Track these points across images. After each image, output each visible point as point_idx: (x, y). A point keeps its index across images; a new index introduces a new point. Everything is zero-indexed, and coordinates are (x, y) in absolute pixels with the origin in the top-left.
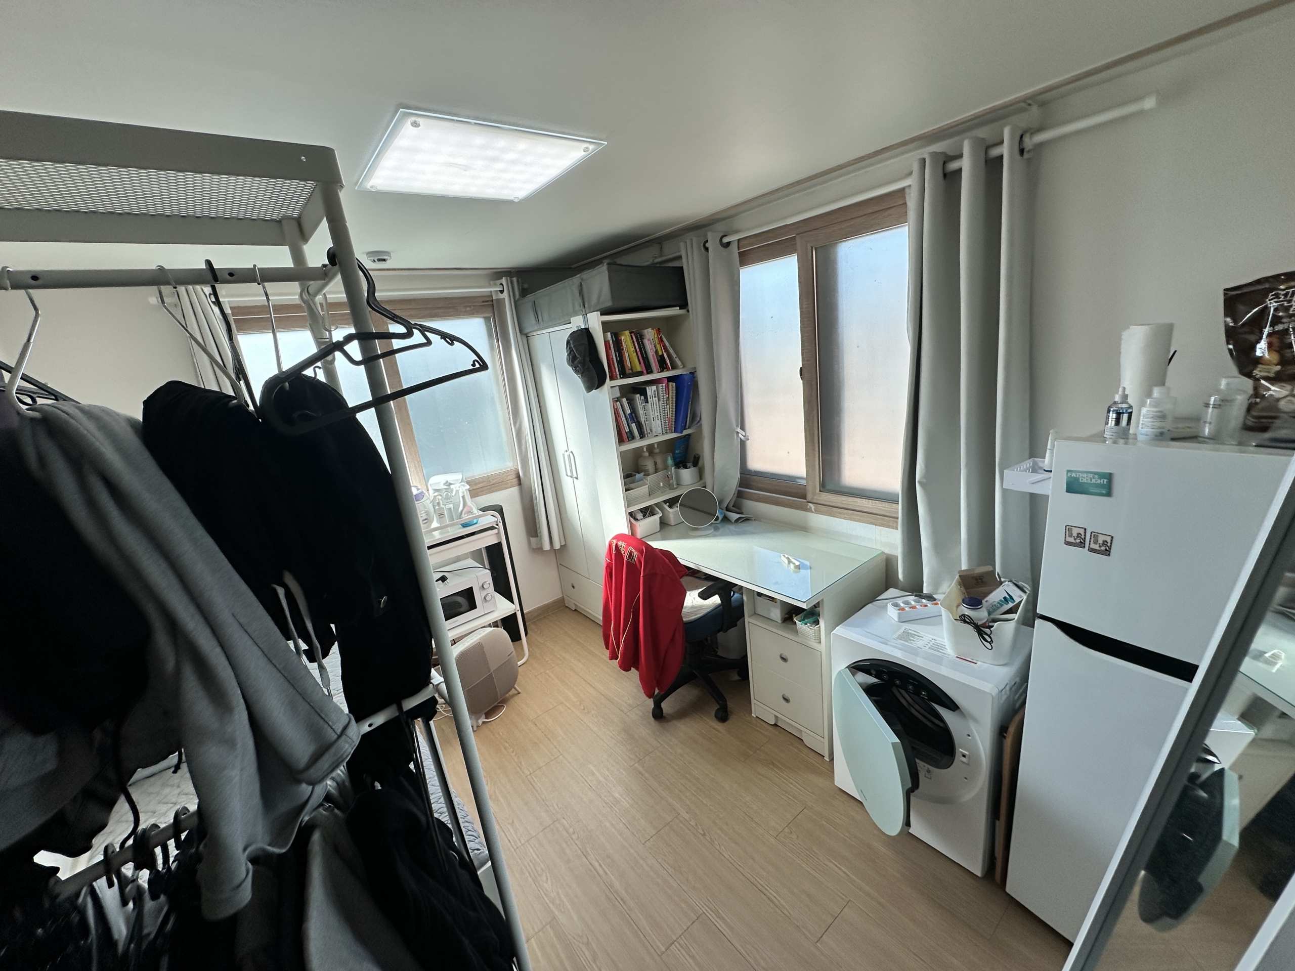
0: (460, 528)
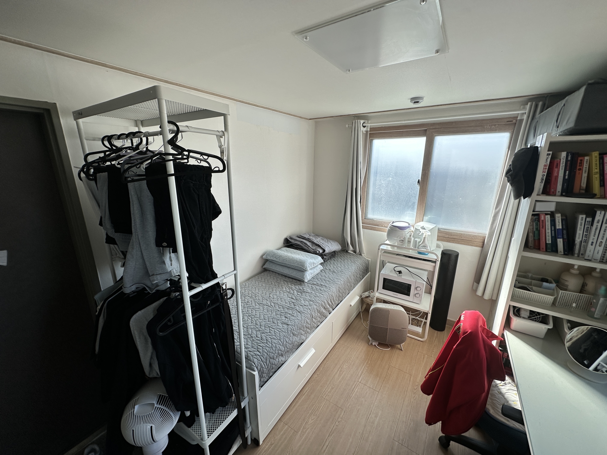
0: (416, 253)
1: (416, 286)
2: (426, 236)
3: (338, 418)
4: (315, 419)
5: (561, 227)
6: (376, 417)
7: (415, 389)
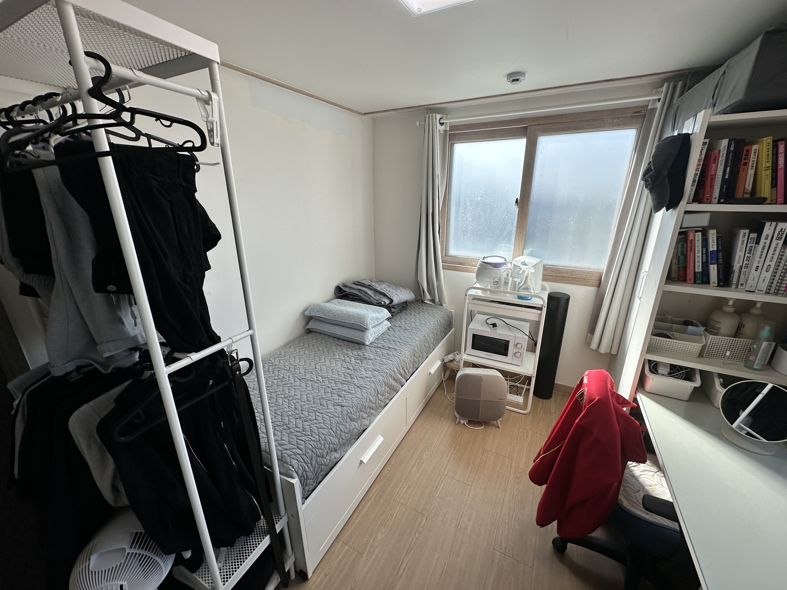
0: (516, 298)
1: (516, 343)
2: (528, 274)
3: (418, 528)
4: (387, 532)
5: (715, 249)
6: (469, 520)
7: (518, 478)
